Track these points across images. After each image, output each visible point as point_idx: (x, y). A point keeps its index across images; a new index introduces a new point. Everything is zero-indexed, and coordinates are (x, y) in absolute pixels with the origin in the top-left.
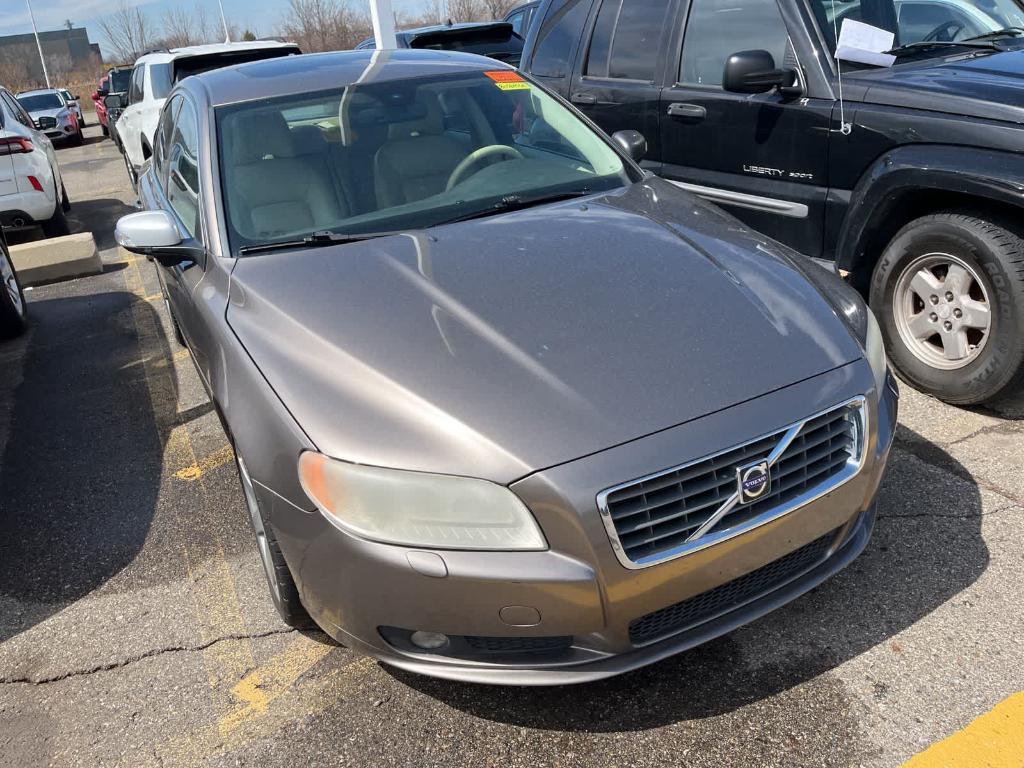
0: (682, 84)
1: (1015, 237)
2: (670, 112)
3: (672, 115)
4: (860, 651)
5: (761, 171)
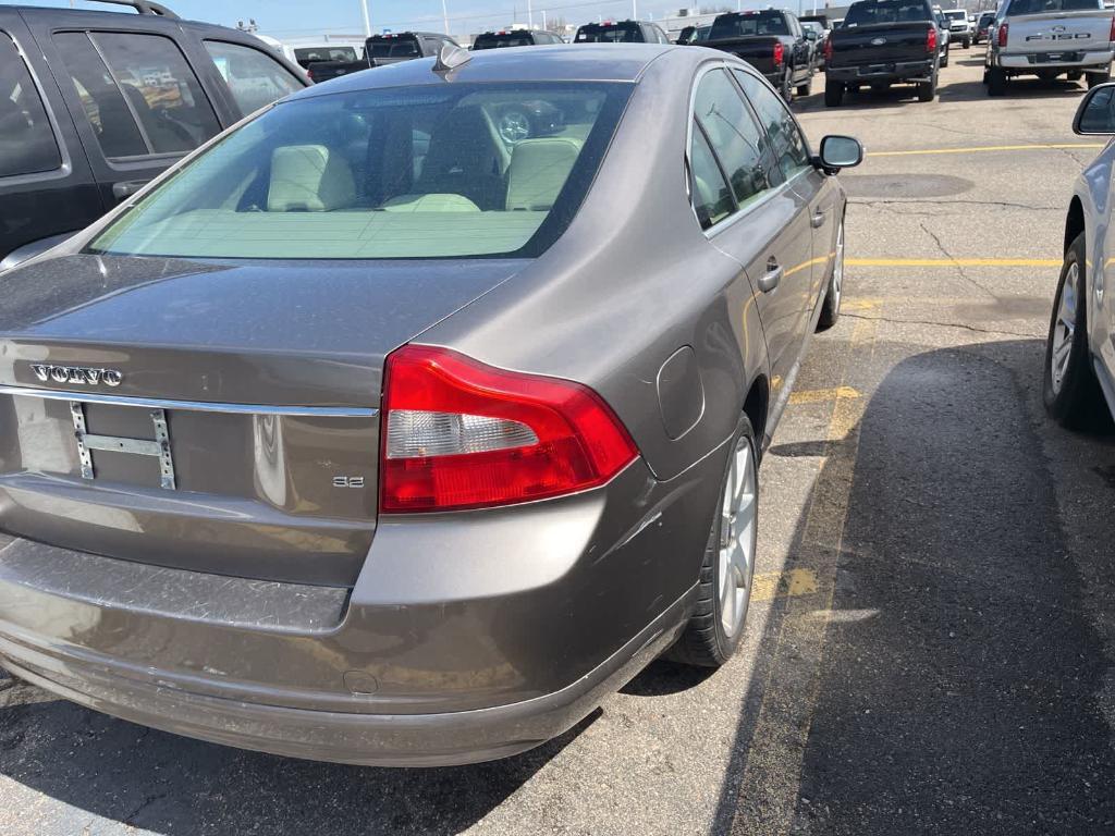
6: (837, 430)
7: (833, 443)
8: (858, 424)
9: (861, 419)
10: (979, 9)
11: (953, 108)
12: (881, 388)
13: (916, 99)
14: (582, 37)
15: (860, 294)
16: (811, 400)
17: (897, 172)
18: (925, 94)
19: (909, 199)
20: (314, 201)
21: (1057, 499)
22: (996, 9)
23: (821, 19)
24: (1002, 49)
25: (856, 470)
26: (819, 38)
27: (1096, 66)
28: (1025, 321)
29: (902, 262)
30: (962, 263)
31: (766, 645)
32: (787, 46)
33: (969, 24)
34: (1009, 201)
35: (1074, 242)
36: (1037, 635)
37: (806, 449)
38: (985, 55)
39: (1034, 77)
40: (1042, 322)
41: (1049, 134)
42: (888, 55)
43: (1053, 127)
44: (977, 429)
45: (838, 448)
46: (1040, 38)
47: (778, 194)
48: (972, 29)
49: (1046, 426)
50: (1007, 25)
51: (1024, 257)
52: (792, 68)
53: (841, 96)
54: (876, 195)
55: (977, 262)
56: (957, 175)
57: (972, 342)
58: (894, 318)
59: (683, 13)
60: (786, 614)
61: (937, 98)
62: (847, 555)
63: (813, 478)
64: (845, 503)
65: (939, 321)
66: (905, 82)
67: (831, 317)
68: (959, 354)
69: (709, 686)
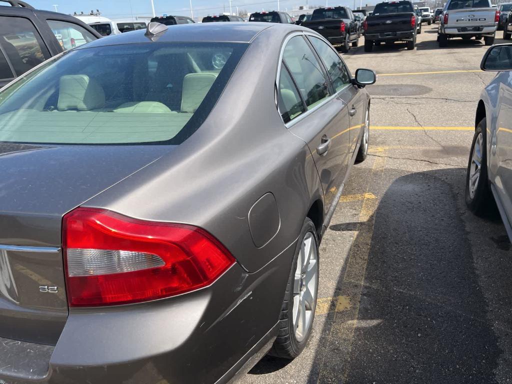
6: (364, 216)
7: (362, 224)
8: (374, 213)
9: (376, 210)
10: (435, 7)
11: (423, 53)
12: (386, 194)
13: (406, 48)
14: (252, 19)
15: (377, 144)
16: (352, 200)
17: (397, 83)
18: (410, 46)
19: (402, 97)
20: (82, 105)
21: (473, 255)
22: (443, 6)
23: (363, 11)
24: (446, 26)
25: (373, 239)
26: (362, 20)
27: (488, 34)
28: (456, 159)
29: (398, 128)
30: (426, 128)
31: (322, 341)
32: (347, 24)
33: (431, 14)
34: (449, 98)
35: (480, 123)
36: (463, 335)
37: (348, 227)
38: (438, 28)
39: (460, 38)
40: (464, 159)
41: (467, 65)
42: (393, 28)
43: (469, 62)
44: (433, 216)
45: (364, 226)
46: (463, 20)
47: (333, 98)
48: (432, 16)
49: (467, 214)
50: (448, 14)
51: (456, 126)
52: (349, 34)
53: (372, 47)
54: (386, 95)
55: (434, 128)
56: (424, 85)
57: (431, 169)
58: (394, 157)
59: (301, 8)
60: (334, 322)
61: (415, 48)
62: (366, 287)
63: (351, 243)
64: (366, 257)
65: (415, 158)
66: (401, 41)
67: (362, 157)
68: (424, 175)
69: (290, 367)
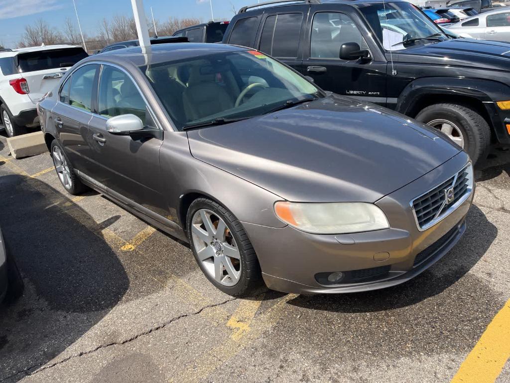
0: (312, 58)
1: (470, 110)
2: (309, 70)
3: (310, 71)
4: (474, 264)
5: (355, 92)
